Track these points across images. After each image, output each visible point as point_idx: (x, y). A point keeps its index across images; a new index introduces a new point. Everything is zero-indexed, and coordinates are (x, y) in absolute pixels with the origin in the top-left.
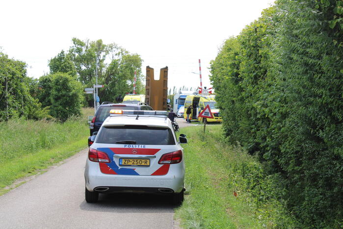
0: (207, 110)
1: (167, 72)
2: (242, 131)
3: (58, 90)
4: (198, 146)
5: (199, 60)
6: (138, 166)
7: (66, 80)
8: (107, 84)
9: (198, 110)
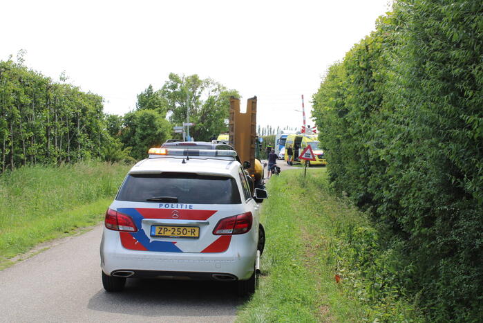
0: (308, 151)
1: (256, 103)
2: (349, 177)
3: (144, 129)
4: (296, 194)
5: (303, 96)
6: (181, 237)
7: (152, 117)
8: (203, 123)
9: (300, 151)
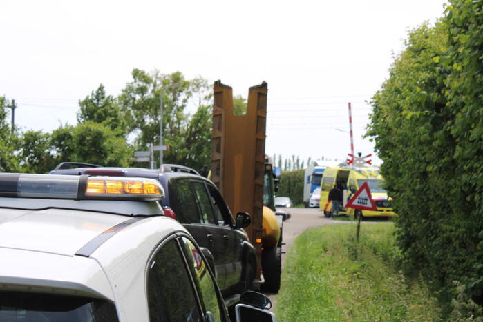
0: (364, 194)
5: (350, 104)
8: (189, 149)
9: (347, 194)
